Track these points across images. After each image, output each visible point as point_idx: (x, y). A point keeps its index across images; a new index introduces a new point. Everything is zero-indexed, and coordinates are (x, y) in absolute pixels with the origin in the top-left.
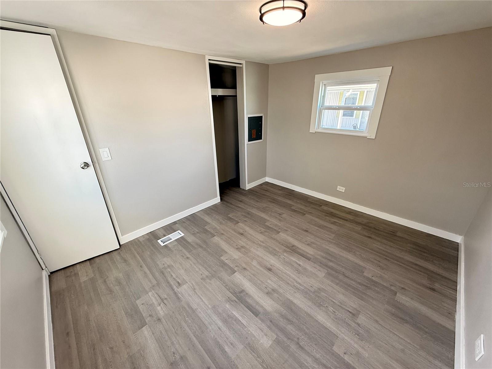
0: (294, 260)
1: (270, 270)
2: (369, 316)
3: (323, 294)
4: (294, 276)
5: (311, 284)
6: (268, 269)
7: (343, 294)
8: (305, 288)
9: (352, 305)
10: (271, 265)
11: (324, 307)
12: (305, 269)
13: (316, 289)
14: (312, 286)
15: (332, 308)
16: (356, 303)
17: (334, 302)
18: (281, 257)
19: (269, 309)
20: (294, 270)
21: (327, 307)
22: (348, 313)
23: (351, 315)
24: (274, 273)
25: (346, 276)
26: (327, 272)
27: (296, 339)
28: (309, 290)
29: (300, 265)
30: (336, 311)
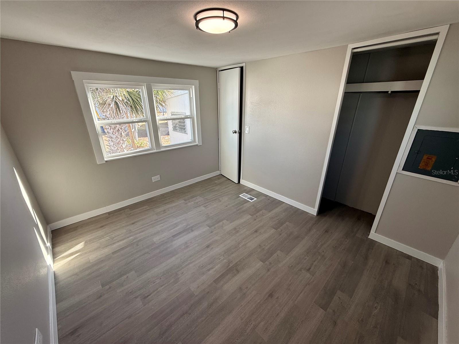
0: (217, 267)
1: (208, 247)
2: (137, 312)
3: (173, 280)
4: (197, 262)
5: (185, 274)
6: (209, 246)
7: (166, 299)
8: (182, 267)
9: (153, 301)
10: (212, 248)
11: (161, 277)
12: (203, 274)
13: (179, 276)
14: (183, 274)
15: (157, 282)
16: (153, 307)
17: (162, 286)
18: (222, 257)
19: (174, 242)
20: (203, 264)
21: (161, 278)
22: (148, 294)
23: (146, 295)
24: (204, 248)
25: (184, 314)
26: (194, 295)
27: (150, 252)
28: (180, 270)
29: (209, 270)
30: (154, 284)
